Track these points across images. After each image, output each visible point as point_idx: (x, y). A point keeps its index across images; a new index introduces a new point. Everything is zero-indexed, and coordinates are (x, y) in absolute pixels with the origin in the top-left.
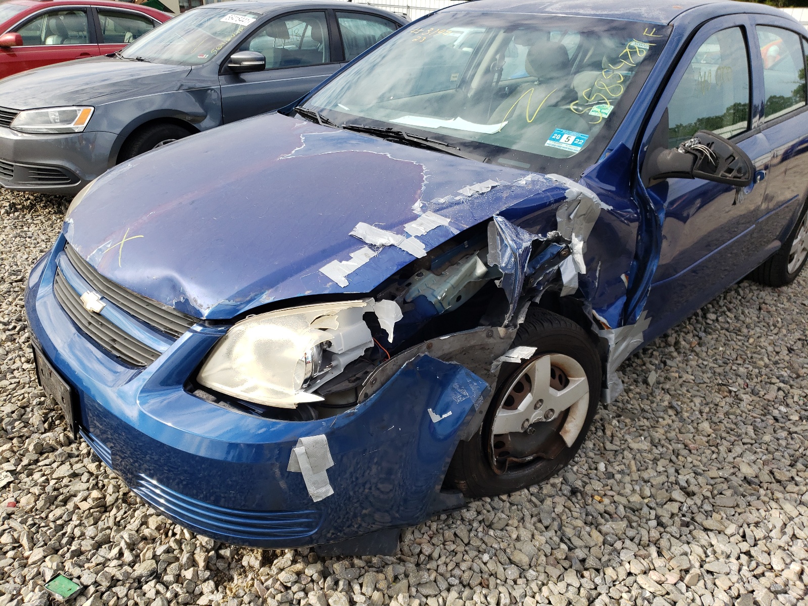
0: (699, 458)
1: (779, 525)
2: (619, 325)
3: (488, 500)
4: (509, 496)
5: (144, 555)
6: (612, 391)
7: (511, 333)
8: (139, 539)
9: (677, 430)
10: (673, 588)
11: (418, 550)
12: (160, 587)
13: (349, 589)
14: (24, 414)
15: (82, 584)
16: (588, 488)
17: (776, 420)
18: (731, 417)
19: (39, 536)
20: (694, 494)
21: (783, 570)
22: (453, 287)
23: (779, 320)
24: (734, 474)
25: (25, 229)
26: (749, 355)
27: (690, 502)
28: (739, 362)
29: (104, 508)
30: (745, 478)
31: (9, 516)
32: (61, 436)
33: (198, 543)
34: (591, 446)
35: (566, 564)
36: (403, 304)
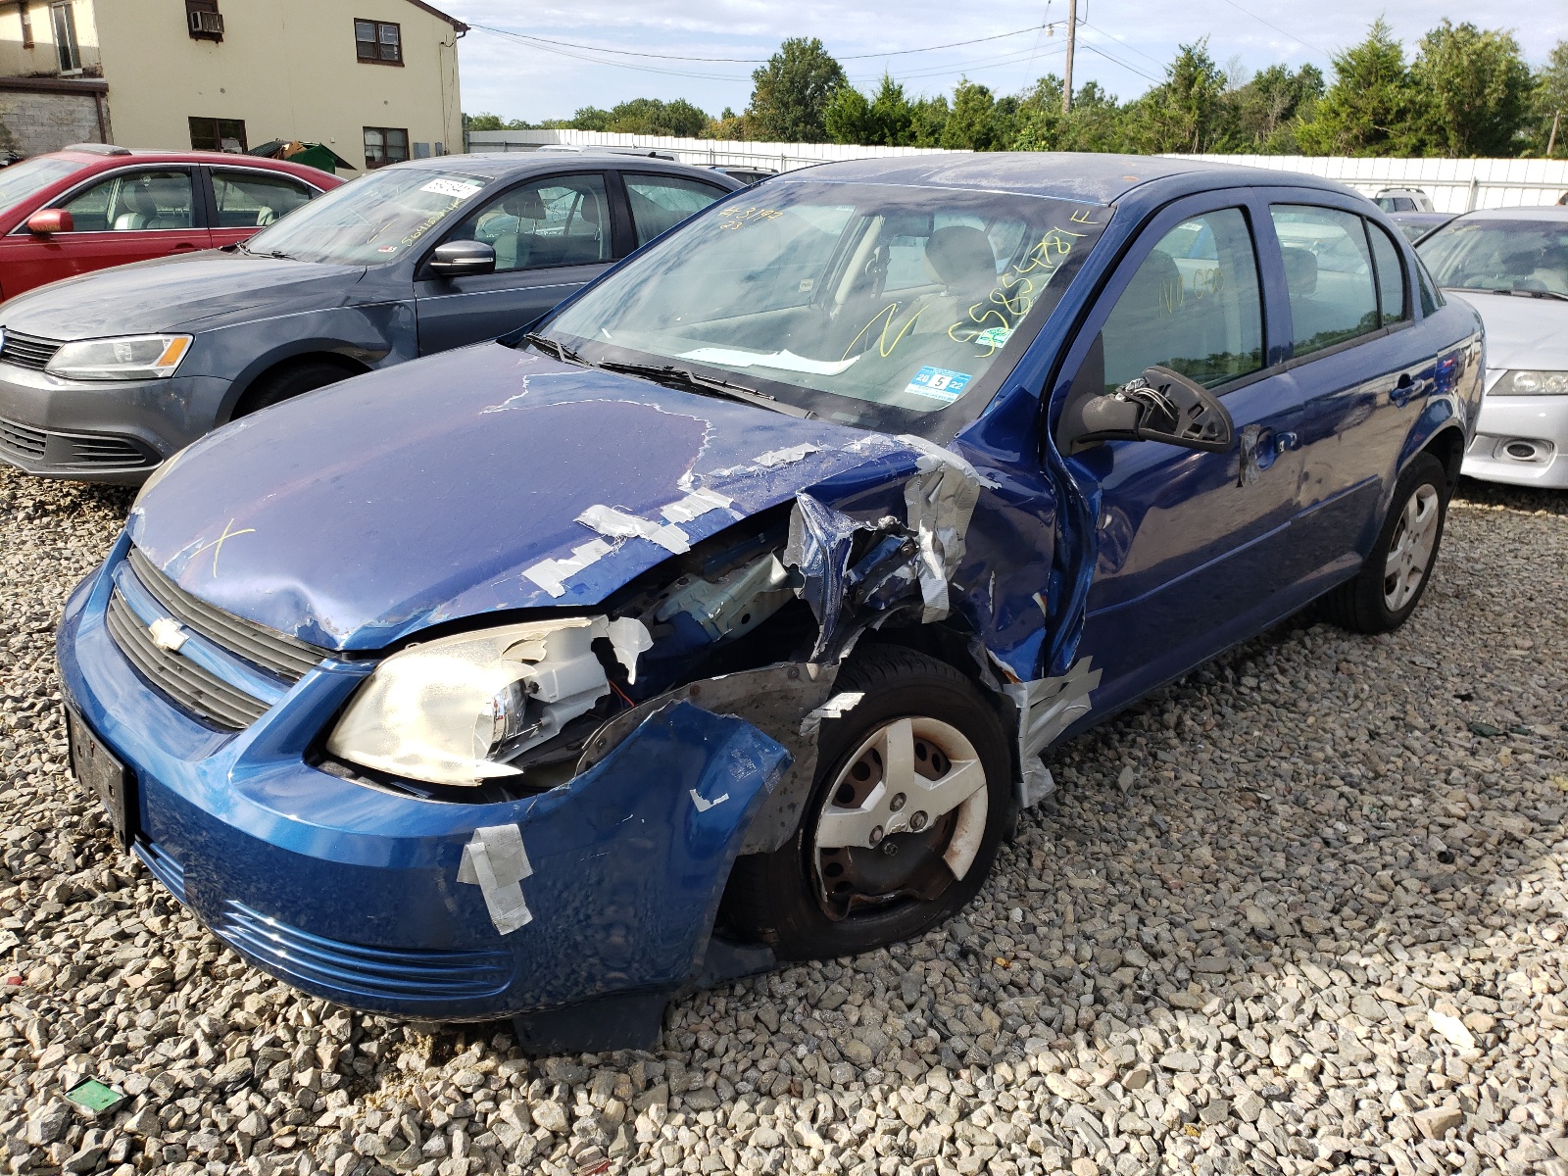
0: (1183, 901)
1: (1294, 999)
2: (1036, 676)
3: (818, 965)
4: (855, 959)
5: (233, 1051)
6: (1031, 786)
7: (826, 673)
8: (226, 1029)
9: (1155, 859)
10: (1102, 1093)
11: (690, 1041)
12: (256, 1099)
13: (570, 1098)
14: (42, 842)
15: (126, 1092)
16: (989, 949)
17: (1327, 843)
18: (1251, 839)
19: (57, 1026)
20: (1164, 954)
21: (1288, 1066)
22: (734, 600)
23: (1366, 687)
24: (1235, 924)
25: (60, 544)
26: (1302, 744)
27: (1154, 966)
28: (1283, 754)
29: (169, 983)
30: (1253, 929)
31: (9, 998)
32: (105, 874)
33: (324, 1031)
34: (1005, 883)
35: (932, 1059)
36: (653, 625)
